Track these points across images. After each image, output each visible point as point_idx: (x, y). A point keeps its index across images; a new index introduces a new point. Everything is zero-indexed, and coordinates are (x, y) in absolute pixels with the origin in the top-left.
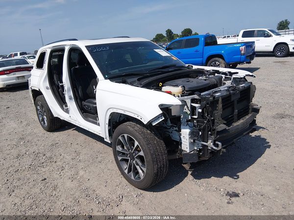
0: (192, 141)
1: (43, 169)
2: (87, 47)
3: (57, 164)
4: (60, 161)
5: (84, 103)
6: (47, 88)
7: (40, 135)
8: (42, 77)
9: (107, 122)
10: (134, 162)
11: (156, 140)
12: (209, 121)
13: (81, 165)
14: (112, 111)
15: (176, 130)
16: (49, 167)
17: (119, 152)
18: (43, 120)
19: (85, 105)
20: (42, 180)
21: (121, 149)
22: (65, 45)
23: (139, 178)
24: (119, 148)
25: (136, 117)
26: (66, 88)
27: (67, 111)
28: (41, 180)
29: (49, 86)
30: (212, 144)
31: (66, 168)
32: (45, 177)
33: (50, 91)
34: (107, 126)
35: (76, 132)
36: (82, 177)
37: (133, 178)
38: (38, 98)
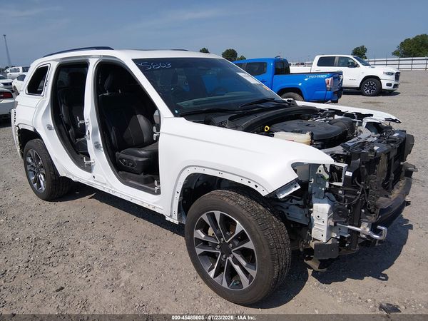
0: (332, 224)
1: (52, 269)
2: (135, 61)
3: (76, 258)
4: (81, 254)
5: (119, 155)
6: (49, 128)
7: (33, 206)
8: (40, 108)
9: (179, 188)
10: (230, 258)
11: (276, 222)
12: (363, 192)
13: (121, 261)
14: (192, 171)
15: (298, 205)
16: (62, 266)
17: (199, 241)
18: (37, 181)
19: (121, 159)
20: (57, 291)
21: (203, 236)
22: (89, 56)
23: (240, 285)
24: (200, 234)
25: (245, 182)
26: (90, 128)
27: (89, 168)
28: (54, 289)
29: (52, 125)
30: (368, 230)
31: (95, 267)
32: (61, 284)
33: (54, 133)
34: (178, 196)
35: (96, 202)
36: (128, 283)
37: (225, 284)
38: (29, 143)
